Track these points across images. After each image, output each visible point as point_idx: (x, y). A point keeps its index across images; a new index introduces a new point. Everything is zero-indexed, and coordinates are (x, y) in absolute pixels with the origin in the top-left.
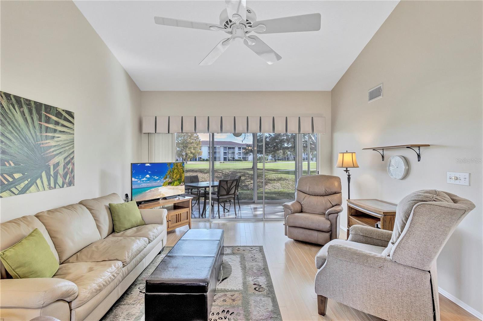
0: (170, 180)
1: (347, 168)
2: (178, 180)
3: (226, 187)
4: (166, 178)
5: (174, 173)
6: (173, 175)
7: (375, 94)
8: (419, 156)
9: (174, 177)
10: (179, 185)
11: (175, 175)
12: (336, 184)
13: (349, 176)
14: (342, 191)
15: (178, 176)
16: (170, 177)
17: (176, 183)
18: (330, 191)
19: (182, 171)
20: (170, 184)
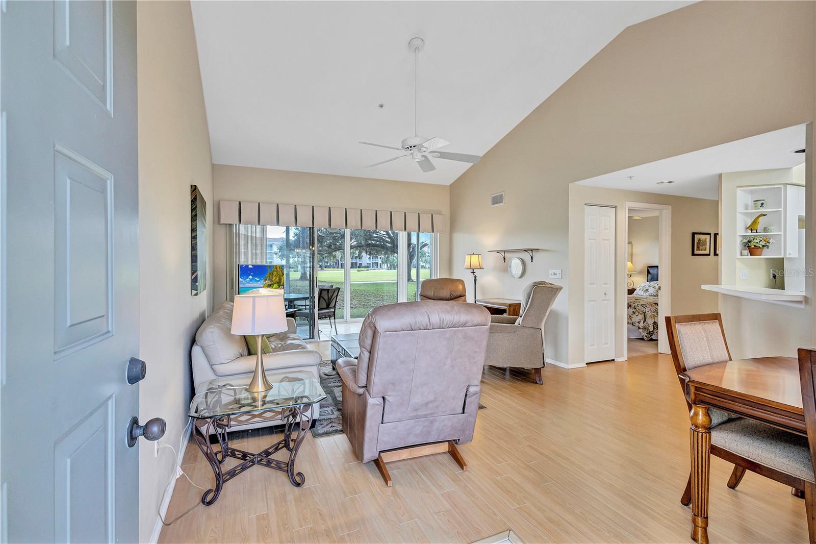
0: (269, 283)
1: (473, 270)
2: (278, 283)
3: (326, 298)
4: (266, 280)
5: (273, 275)
6: (272, 278)
7: (497, 200)
8: (532, 258)
9: (273, 280)
10: (278, 288)
11: (274, 278)
12: (461, 287)
13: (475, 277)
14: (466, 294)
15: (277, 279)
16: (269, 279)
17: (275, 286)
18: (455, 294)
19: (281, 274)
20: (269, 286)
